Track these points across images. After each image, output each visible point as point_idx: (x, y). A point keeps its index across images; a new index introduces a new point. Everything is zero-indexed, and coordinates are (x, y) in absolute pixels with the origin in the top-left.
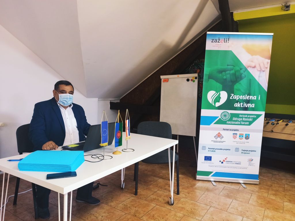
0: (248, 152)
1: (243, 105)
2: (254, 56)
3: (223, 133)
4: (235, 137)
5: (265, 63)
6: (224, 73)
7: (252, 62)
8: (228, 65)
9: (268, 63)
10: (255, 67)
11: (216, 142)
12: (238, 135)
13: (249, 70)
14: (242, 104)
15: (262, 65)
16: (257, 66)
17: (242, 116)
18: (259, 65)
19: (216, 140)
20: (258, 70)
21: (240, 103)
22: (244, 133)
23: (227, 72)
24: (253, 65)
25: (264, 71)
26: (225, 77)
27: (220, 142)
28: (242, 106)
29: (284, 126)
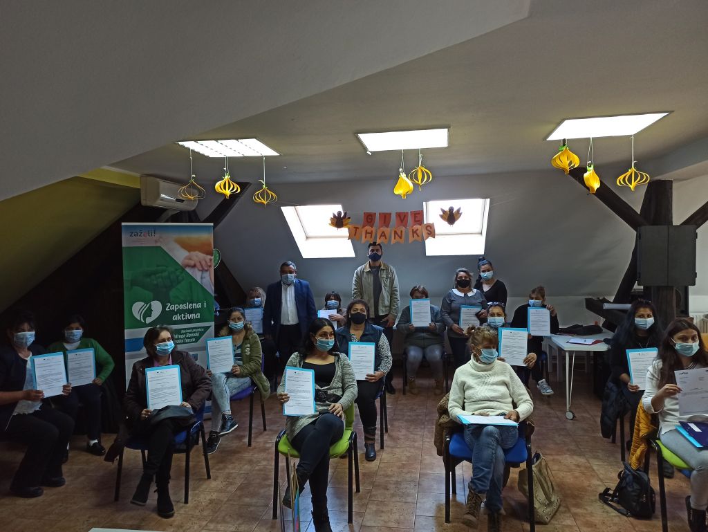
1: (184, 317)
2: (192, 253)
5: (208, 261)
6: (153, 277)
7: (190, 259)
8: (158, 266)
9: (210, 260)
10: (194, 266)
13: (188, 270)
14: (183, 315)
17: (184, 332)
18: (200, 263)
20: (200, 270)
21: (180, 314)
23: (157, 275)
24: (192, 263)
25: (207, 271)
26: (155, 282)
28: (183, 319)
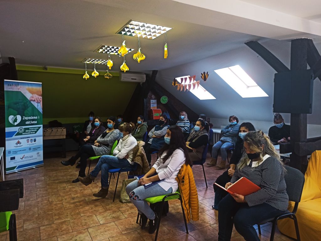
0: (36, 149)
2: (33, 95)
3: (21, 140)
4: (28, 142)
5: (40, 99)
6: (17, 104)
7: (33, 97)
8: (19, 100)
9: (41, 98)
10: (34, 101)
11: (17, 147)
12: (30, 140)
13: (32, 102)
14: (30, 122)
15: (38, 99)
16: (36, 100)
17: (31, 129)
18: (37, 99)
19: (17, 146)
20: (36, 102)
21: (29, 121)
22: (33, 138)
23: (19, 104)
24: (34, 99)
25: (39, 103)
26: (18, 107)
27: (19, 146)
29: (51, 131)
